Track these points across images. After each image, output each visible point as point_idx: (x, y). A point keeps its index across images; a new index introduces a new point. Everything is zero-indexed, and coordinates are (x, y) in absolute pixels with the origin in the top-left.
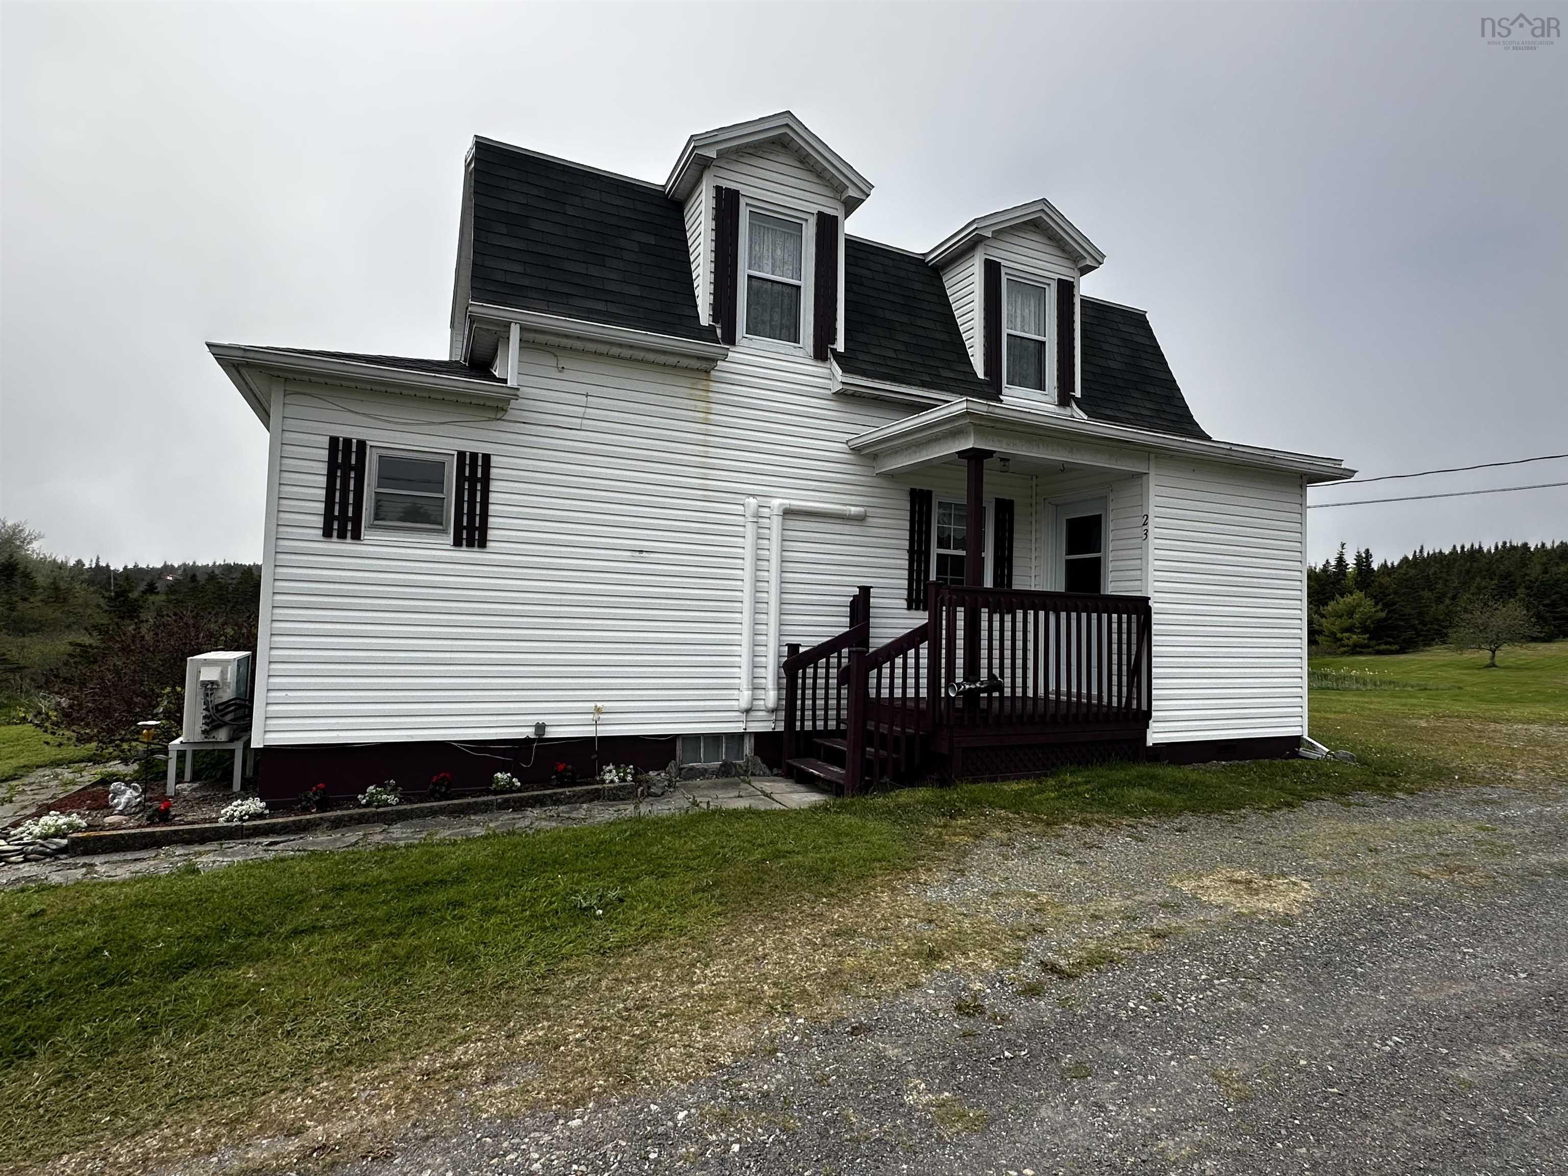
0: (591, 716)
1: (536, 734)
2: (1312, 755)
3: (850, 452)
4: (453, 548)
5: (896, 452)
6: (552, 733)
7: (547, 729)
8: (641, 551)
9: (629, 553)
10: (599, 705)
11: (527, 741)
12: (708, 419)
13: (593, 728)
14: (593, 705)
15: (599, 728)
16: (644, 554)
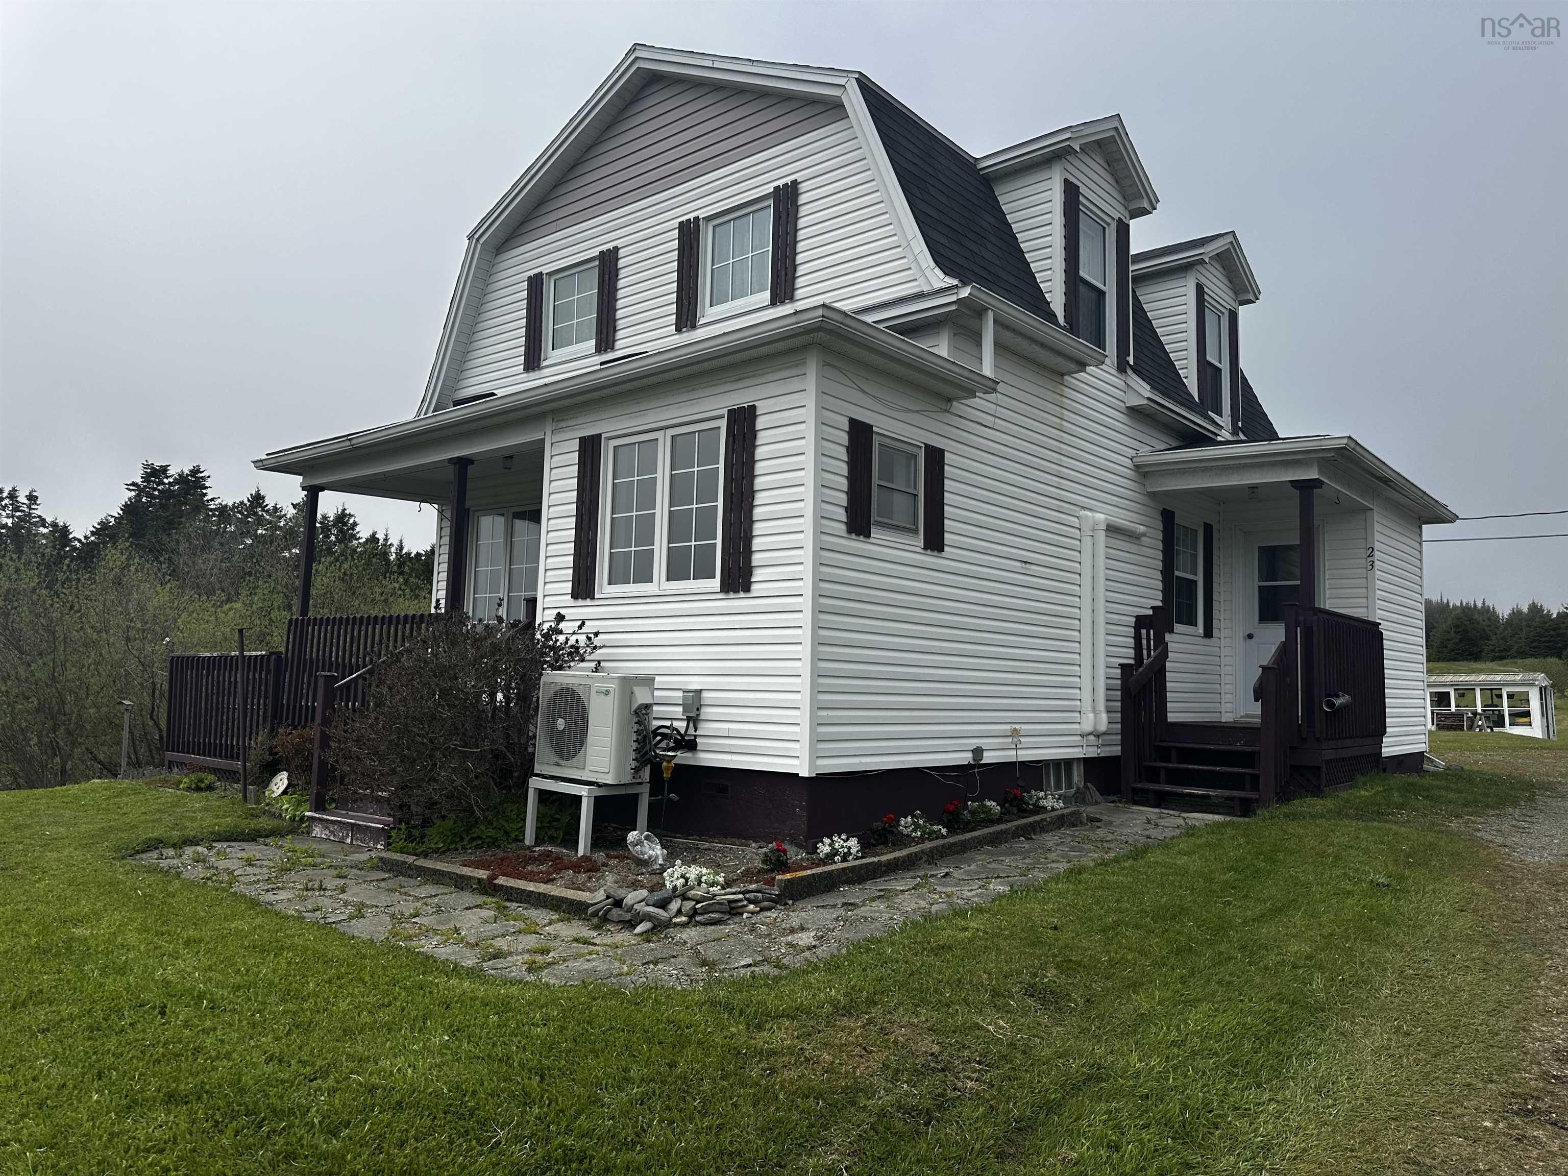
0: (1010, 740)
1: (974, 760)
2: (1432, 768)
3: (1132, 467)
4: (922, 551)
5: (1184, 473)
6: (989, 757)
7: (985, 754)
8: (1026, 562)
9: (1018, 564)
10: (1017, 727)
11: (969, 766)
12: (1061, 425)
13: (1014, 752)
14: (1008, 727)
15: (1020, 752)
16: (1028, 566)
